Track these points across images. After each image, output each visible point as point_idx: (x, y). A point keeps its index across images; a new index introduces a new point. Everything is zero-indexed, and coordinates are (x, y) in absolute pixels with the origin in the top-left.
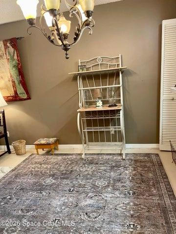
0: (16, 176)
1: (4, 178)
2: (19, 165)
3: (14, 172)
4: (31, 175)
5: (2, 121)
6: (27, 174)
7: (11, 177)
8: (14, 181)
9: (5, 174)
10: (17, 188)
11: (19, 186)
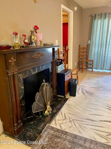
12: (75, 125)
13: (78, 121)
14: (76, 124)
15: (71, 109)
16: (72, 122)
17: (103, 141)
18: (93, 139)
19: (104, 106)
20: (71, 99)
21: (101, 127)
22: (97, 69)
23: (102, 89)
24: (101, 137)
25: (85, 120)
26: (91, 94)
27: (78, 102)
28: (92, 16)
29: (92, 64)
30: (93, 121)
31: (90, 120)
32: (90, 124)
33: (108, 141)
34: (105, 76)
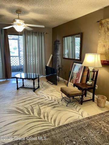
0: (88, 126)
1: (80, 121)
2: (95, 116)
3: (88, 121)
4: (99, 132)
5: (95, 77)
6: (96, 130)
7: (84, 124)
8: (84, 130)
9: (83, 118)
10: (84, 139)
11: (86, 138)
19: (5, 112)
21: (6, 130)
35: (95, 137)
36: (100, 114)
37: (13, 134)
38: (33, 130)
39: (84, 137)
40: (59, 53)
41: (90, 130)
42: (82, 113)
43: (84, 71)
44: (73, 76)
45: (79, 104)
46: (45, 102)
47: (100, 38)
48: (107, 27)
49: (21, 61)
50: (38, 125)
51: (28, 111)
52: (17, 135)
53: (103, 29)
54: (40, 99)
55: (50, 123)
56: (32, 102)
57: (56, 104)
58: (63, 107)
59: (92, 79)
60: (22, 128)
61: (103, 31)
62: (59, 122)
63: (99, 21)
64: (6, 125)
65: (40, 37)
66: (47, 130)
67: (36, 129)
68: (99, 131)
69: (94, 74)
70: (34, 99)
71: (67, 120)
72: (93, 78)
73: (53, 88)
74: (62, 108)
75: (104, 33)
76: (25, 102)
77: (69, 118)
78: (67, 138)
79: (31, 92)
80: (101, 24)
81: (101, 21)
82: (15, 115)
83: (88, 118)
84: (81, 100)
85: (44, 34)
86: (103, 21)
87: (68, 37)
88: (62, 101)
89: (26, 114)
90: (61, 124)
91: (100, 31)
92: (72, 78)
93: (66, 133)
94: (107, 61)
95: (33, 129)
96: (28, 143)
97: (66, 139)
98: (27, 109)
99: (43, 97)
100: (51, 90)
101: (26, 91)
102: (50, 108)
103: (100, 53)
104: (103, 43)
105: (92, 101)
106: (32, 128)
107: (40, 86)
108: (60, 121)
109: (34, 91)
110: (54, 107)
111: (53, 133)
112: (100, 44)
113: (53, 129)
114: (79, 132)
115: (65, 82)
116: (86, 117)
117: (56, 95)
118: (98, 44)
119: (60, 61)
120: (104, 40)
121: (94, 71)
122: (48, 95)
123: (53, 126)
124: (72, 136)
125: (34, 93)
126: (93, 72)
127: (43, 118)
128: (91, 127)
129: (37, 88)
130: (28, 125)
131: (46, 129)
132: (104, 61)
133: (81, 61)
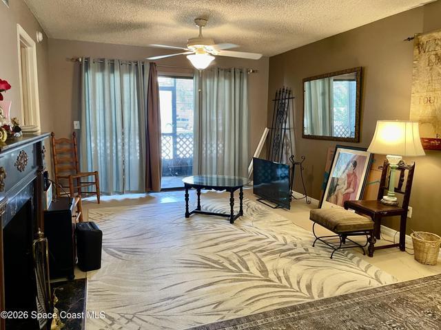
0: (400, 301)
1: (376, 291)
2: (412, 282)
3: (396, 291)
4: (430, 315)
5: (405, 183)
6: (421, 309)
7: (389, 298)
8: (391, 308)
9: (381, 285)
10: (394, 325)
11: (398, 324)
12: (146, 322)
13: (146, 311)
14: (146, 320)
15: (109, 297)
16: (135, 319)
17: (214, 319)
18: (198, 325)
19: (177, 265)
20: (92, 279)
21: (196, 300)
22: (108, 194)
23: (150, 235)
24: (207, 315)
25: (159, 304)
26: (134, 251)
27: (115, 278)
28: (77, 60)
29: (96, 183)
30: (174, 298)
31: (169, 299)
32: (173, 305)
33: (221, 316)
34: (137, 208)
35: (422, 323)
36: (426, 279)
37: (214, 308)
38: (259, 302)
39: (394, 322)
40: (289, 123)
41: (405, 310)
42: (376, 276)
43: (370, 169)
44: (337, 185)
45: (364, 254)
46: (269, 247)
47: (417, 80)
48: (434, 53)
49: (178, 146)
50: (268, 293)
51: (234, 265)
52: (227, 310)
53: (424, 57)
54: (253, 240)
55: (297, 291)
56: (237, 247)
57: (302, 253)
58: (322, 259)
59: (397, 190)
60: (232, 298)
61: (423, 63)
62: (322, 291)
63: (412, 39)
64: (191, 290)
65: (238, 81)
66: (296, 304)
67: (267, 300)
68: (430, 313)
69: (402, 175)
70: (237, 239)
71: (339, 287)
72: (400, 185)
73: (279, 216)
74: (318, 263)
75: (428, 68)
76: (216, 244)
77: (345, 283)
78: (351, 321)
79: (224, 224)
80: (419, 45)
81: (419, 39)
82: (205, 271)
83: (397, 286)
84: (369, 243)
85: (247, 75)
86: (424, 39)
87: (312, 82)
88: (313, 246)
89: (232, 271)
90: (326, 296)
91: (415, 62)
92: (333, 190)
93: (347, 313)
94: (438, 140)
95: (258, 300)
96: (258, 327)
97: (348, 324)
98: (230, 261)
99: (261, 236)
100: (276, 220)
101: (209, 222)
102: (286, 260)
103: (418, 118)
104: (425, 94)
105: (397, 249)
106: (256, 299)
107: (244, 211)
108: (322, 288)
109: (232, 222)
110: (298, 260)
111: (312, 310)
112: (417, 95)
113: (308, 303)
114: (379, 312)
115: (309, 203)
116: (388, 283)
117: (294, 233)
118: (412, 95)
119: (293, 146)
120: (426, 84)
121: (401, 168)
122: (272, 231)
123: (308, 298)
124: (362, 320)
125: (232, 226)
126: (399, 169)
127: (277, 280)
128: (407, 303)
129: (237, 216)
130: (244, 293)
131: (292, 302)
132: (431, 140)
133: (359, 142)
